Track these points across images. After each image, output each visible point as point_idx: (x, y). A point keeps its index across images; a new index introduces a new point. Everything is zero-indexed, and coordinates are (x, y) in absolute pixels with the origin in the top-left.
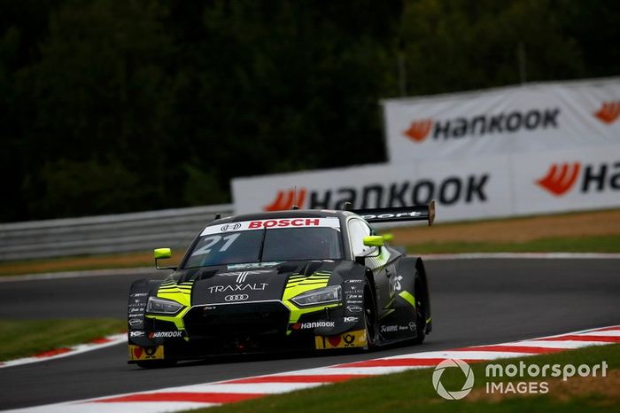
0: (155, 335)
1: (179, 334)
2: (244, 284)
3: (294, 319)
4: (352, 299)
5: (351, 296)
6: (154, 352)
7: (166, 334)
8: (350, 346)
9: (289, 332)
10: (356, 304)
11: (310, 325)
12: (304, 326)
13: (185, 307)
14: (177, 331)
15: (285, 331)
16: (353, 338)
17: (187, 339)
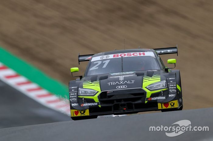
0: (84, 105)
1: (96, 104)
2: (124, 81)
3: (148, 96)
4: (172, 87)
5: (171, 85)
6: (84, 112)
7: (90, 104)
8: (173, 107)
9: (146, 102)
10: (174, 89)
11: (155, 98)
12: (153, 99)
13: (98, 92)
14: (95, 102)
15: (145, 101)
16: (174, 104)
17: (100, 106)
